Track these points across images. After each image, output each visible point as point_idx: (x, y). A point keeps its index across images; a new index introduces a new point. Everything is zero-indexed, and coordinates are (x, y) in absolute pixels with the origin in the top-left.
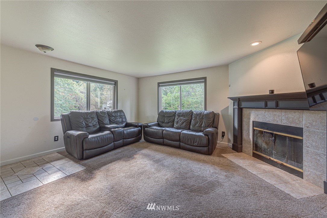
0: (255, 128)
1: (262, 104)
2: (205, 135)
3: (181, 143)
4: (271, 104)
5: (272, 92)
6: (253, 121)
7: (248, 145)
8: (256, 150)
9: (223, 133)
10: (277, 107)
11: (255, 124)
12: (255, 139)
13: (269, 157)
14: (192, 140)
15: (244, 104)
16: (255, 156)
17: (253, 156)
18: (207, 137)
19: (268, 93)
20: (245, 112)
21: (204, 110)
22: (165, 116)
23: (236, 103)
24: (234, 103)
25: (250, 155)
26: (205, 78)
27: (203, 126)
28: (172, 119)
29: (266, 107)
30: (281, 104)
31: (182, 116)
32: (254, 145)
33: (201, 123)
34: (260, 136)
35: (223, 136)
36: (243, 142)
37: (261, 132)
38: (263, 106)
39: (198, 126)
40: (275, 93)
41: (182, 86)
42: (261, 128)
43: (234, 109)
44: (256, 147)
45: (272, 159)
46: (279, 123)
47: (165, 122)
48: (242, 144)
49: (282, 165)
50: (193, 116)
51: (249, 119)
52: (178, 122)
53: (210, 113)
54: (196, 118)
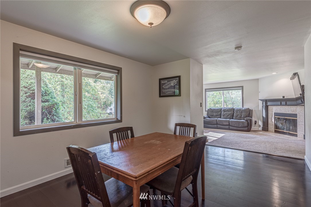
0: (275, 117)
1: (279, 103)
2: (246, 121)
3: (230, 126)
4: (284, 103)
5: (284, 97)
6: (274, 113)
7: (272, 127)
8: (276, 129)
9: (256, 121)
10: (286, 105)
11: (276, 114)
12: (275, 123)
13: (282, 131)
14: (237, 124)
15: (269, 103)
16: (276, 132)
17: (275, 132)
18: (247, 122)
19: (282, 98)
20: (270, 108)
21: (241, 107)
22: (214, 111)
23: (264, 103)
24: (263, 103)
25: (273, 132)
26: (242, 87)
27: (242, 117)
28: (219, 113)
29: (281, 105)
30: (288, 103)
31: (227, 111)
32: (275, 126)
33: (241, 115)
34: (278, 121)
35: (255, 123)
36: (269, 125)
37: (279, 118)
38: (280, 104)
39: (239, 117)
40: (285, 98)
41: (224, 91)
42: (279, 116)
43: (263, 106)
44: (276, 127)
45: (284, 131)
46: (288, 113)
47: (214, 115)
48: (268, 127)
49: (289, 133)
50: (235, 111)
51: (272, 112)
52: (224, 115)
53: (247, 109)
54: (237, 112)
